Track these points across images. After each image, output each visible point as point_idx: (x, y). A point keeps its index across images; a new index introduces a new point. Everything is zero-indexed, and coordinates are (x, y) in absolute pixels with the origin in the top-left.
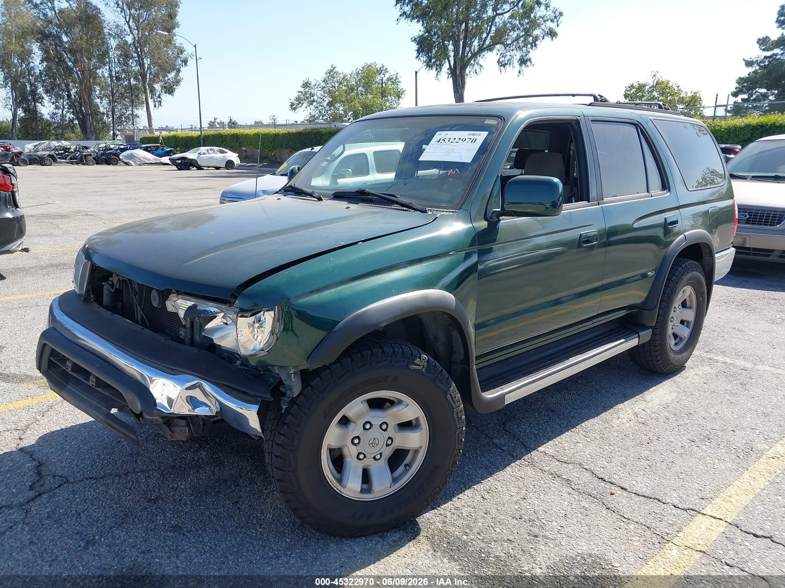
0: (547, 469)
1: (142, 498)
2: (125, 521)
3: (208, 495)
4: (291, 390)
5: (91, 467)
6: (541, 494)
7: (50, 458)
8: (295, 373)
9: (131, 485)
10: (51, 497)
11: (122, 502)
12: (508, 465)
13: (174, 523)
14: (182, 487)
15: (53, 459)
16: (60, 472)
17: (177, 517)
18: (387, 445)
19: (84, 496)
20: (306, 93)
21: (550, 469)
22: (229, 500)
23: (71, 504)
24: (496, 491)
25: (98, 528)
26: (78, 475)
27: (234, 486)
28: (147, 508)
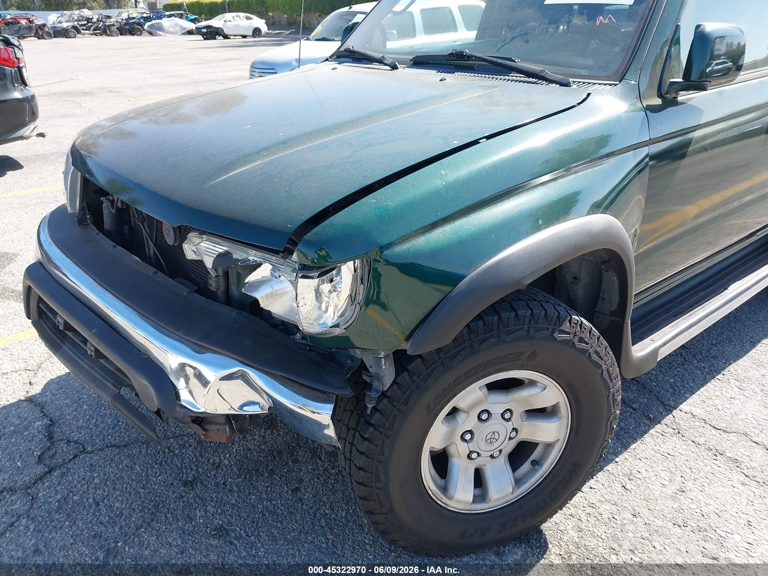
0: (702, 440)
1: (176, 479)
2: (155, 516)
3: (259, 475)
4: (379, 379)
5: (113, 428)
6: (704, 484)
7: (64, 413)
8: (386, 357)
9: (161, 457)
10: (63, 475)
11: (151, 485)
12: (646, 432)
13: (218, 523)
14: (226, 462)
15: (68, 415)
16: (75, 436)
17: (222, 513)
18: (510, 438)
19: (105, 475)
21: (706, 441)
22: (287, 484)
23: (88, 487)
24: (640, 477)
25: (121, 528)
26: (98, 440)
27: (292, 462)
28: (182, 497)
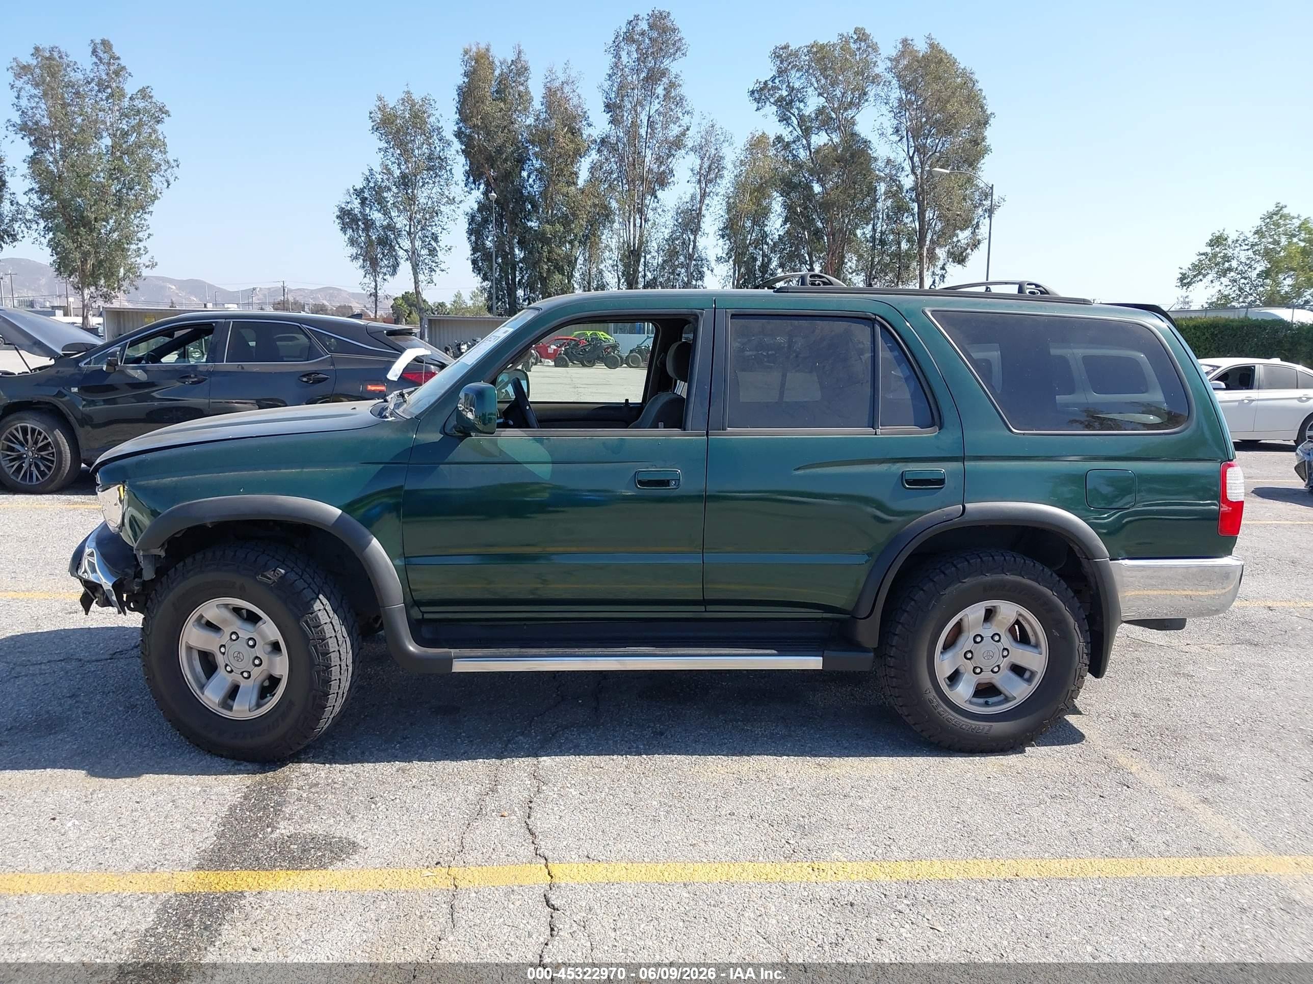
18: (255, 665)
20: (1215, 255)
